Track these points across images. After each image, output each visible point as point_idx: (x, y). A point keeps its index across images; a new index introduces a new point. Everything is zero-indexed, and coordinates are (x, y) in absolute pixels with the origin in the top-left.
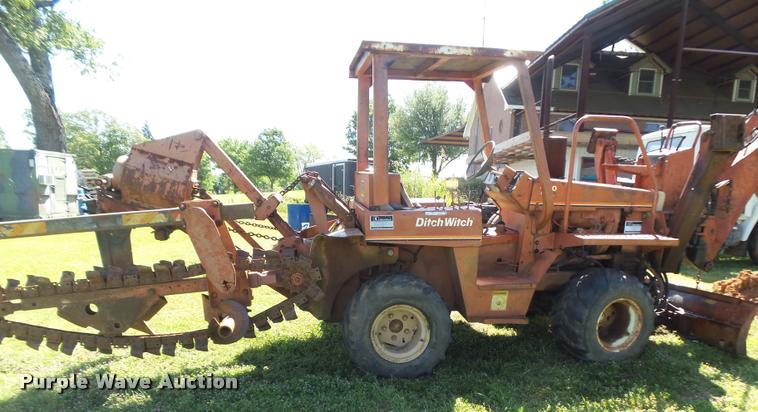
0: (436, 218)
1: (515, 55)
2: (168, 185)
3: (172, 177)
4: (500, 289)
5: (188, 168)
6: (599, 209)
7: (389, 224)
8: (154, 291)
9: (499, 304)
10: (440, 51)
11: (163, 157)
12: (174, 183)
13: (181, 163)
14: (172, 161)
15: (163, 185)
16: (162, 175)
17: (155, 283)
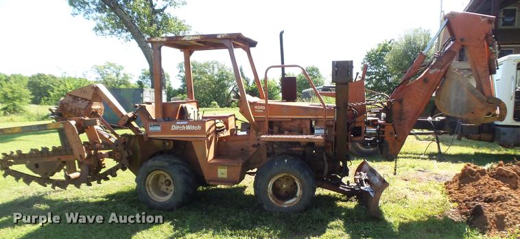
0: (181, 125)
1: (223, 36)
2: (77, 110)
3: (80, 106)
4: (222, 165)
5: (88, 102)
6: (293, 120)
7: (158, 129)
8: (59, 159)
9: (223, 174)
10: (184, 39)
11: (78, 97)
12: (80, 109)
13: (86, 100)
14: (82, 99)
15: (76, 110)
16: (76, 105)
17: (60, 155)
